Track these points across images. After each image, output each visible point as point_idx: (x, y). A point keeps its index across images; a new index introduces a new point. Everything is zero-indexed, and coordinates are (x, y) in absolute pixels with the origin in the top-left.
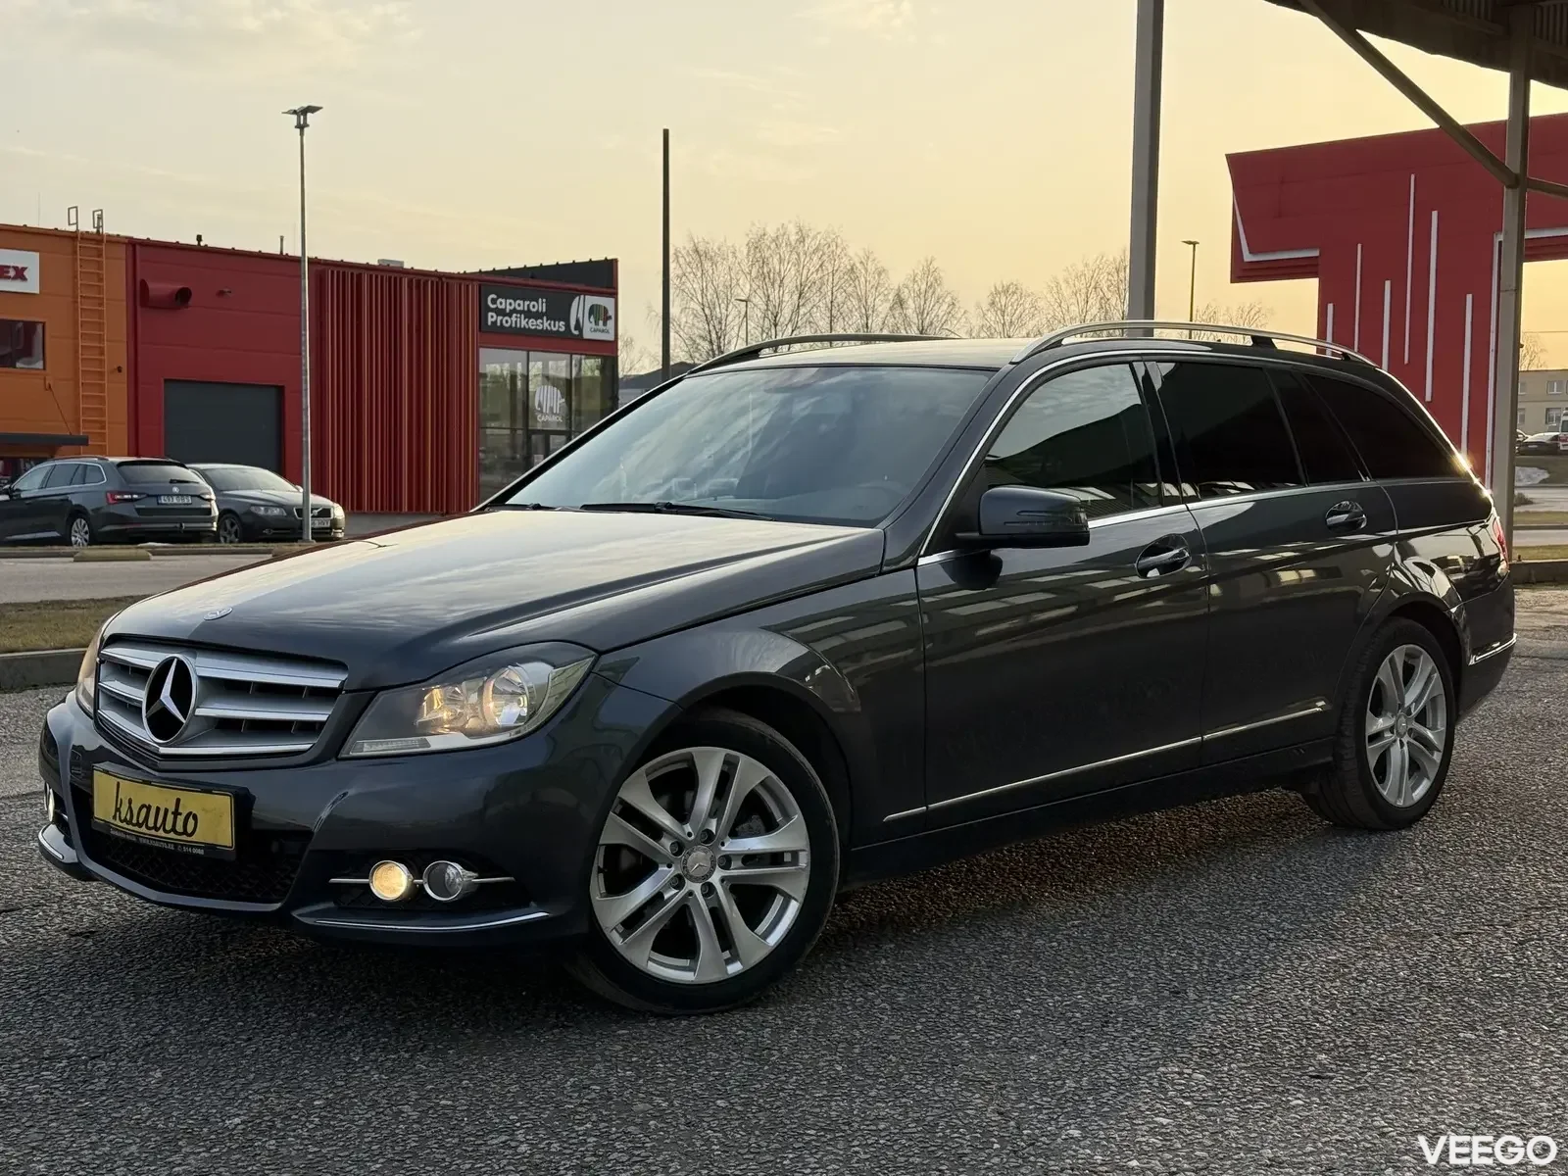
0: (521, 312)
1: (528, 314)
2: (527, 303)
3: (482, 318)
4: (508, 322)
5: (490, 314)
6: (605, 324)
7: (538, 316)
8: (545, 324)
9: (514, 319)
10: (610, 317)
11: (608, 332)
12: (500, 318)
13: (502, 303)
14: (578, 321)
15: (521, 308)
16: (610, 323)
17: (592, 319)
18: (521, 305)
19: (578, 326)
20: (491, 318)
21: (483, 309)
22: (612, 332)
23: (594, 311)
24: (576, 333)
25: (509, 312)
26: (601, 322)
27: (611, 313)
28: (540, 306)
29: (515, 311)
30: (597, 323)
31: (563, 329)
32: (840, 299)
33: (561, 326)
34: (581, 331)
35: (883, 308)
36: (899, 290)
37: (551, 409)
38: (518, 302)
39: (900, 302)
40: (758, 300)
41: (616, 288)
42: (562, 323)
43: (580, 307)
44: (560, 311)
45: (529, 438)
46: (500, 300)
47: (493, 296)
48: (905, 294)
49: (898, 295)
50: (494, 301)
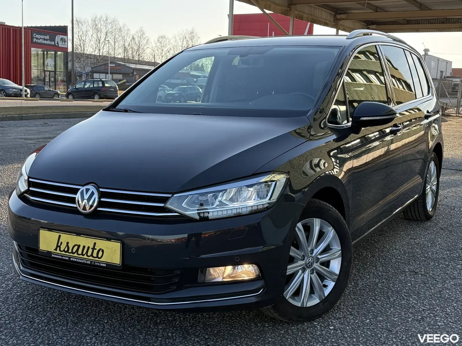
0: (42, 39)
1: (44, 39)
2: (44, 36)
3: (32, 40)
4: (39, 41)
5: (34, 39)
6: (65, 43)
7: (47, 40)
8: (48, 42)
9: (41, 40)
10: (66, 41)
11: (65, 45)
12: (37, 40)
13: (37, 36)
14: (57, 42)
15: (42, 38)
16: (66, 43)
17: (61, 41)
18: (42, 37)
19: (57, 43)
20: (35, 40)
21: (32, 38)
22: (67, 45)
23: (62, 39)
24: (57, 45)
25: (39, 38)
26: (64, 43)
27: (66, 40)
28: (47, 37)
29: (41, 38)
30: (62, 43)
31: (53, 44)
32: (117, 36)
33: (53, 43)
34: (58, 44)
35: (129, 40)
36: (133, 35)
37: (50, 65)
38: (42, 36)
39: (134, 39)
40: (94, 36)
41: (67, 33)
42: (53, 42)
43: (58, 38)
44: (53, 39)
45: (45, 73)
46: (37, 35)
47: (35, 34)
48: (135, 37)
49: (133, 37)
50: (35, 35)
